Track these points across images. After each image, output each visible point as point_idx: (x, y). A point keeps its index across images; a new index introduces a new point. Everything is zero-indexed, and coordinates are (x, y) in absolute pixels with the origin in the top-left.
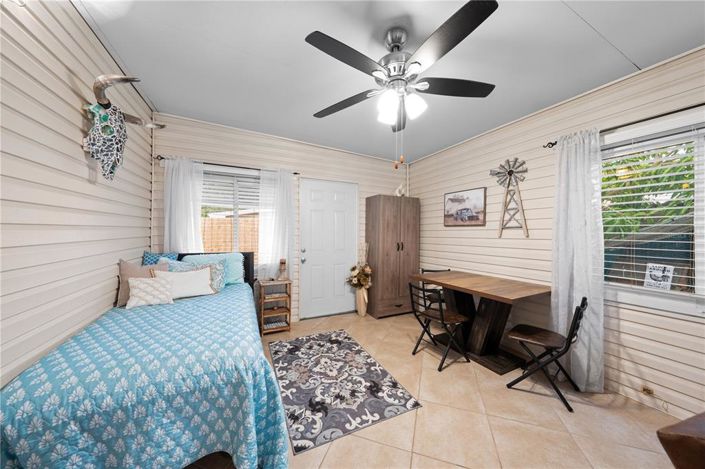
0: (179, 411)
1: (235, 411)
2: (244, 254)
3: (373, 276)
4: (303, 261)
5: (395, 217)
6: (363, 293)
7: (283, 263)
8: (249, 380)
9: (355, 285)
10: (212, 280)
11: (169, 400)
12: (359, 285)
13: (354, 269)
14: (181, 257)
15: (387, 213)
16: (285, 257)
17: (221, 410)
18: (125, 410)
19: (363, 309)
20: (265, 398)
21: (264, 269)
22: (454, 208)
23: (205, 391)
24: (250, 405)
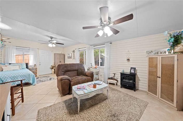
0: (22, 77)
1: (29, 78)
2: (26, 63)
3: (55, 67)
4: (40, 65)
5: (59, 57)
6: (53, 70)
7: (35, 65)
8: (31, 74)
9: (51, 69)
10: (19, 67)
11: (20, 76)
12: (52, 68)
13: (51, 66)
14: (10, 64)
15: (57, 56)
16: (36, 64)
17: (27, 78)
18: (15, 77)
19: (53, 73)
20: (33, 77)
21: (31, 66)
22: (69, 56)
23: (25, 75)
24: (31, 77)
